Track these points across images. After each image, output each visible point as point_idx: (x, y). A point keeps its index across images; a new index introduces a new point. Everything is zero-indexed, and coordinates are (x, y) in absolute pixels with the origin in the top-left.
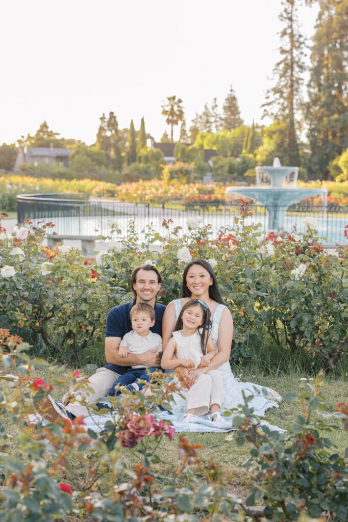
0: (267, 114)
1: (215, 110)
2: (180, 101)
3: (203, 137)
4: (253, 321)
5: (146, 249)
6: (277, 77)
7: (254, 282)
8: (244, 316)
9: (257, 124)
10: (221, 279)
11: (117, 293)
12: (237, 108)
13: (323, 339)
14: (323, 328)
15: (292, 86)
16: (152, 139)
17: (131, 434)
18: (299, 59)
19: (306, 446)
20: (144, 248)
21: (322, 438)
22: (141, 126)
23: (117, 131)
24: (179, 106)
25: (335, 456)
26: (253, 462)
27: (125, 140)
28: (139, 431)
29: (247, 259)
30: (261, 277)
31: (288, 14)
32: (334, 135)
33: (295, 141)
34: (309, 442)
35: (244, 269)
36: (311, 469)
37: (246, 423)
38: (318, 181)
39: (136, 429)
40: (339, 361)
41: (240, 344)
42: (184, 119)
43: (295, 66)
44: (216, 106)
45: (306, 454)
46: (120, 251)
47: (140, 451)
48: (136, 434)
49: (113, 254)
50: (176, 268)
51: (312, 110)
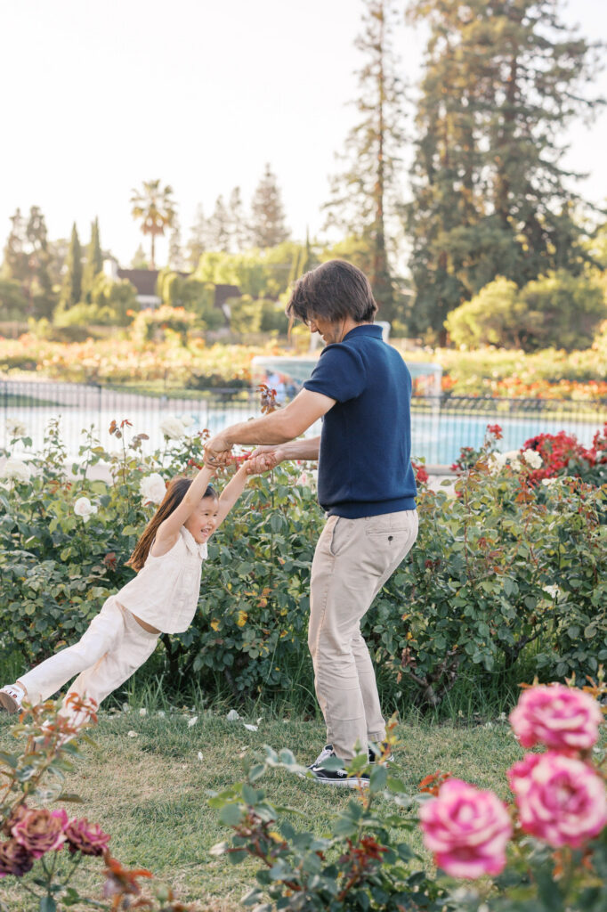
0: (334, 222)
1: (237, 211)
2: (168, 191)
3: (213, 260)
4: (285, 616)
5: (80, 477)
6: (353, 153)
7: (288, 541)
8: (269, 607)
9: (315, 239)
10: (226, 535)
11: (19, 562)
12: (277, 209)
13: (416, 648)
14: (417, 627)
15: (380, 172)
16: (114, 260)
17: (19, 848)
18: (395, 122)
19: (363, 861)
20: (76, 474)
21: (394, 844)
22: (93, 236)
23: (44, 244)
24: (166, 201)
25: (419, 877)
26: (260, 896)
27: (61, 261)
28: (35, 841)
29: (275, 498)
30: (302, 533)
31: (373, 37)
32: (458, 265)
33: (386, 274)
34: (367, 853)
35: (268, 517)
36: (375, 904)
37: (247, 821)
38: (428, 348)
39: (30, 838)
40: (446, 690)
41: (259, 659)
42: (175, 225)
43: (387, 134)
44: (239, 203)
45: (362, 877)
46: (27, 482)
47: (38, 882)
48: (29, 847)
49: (13, 486)
50: (138, 515)
51: (417, 217)
